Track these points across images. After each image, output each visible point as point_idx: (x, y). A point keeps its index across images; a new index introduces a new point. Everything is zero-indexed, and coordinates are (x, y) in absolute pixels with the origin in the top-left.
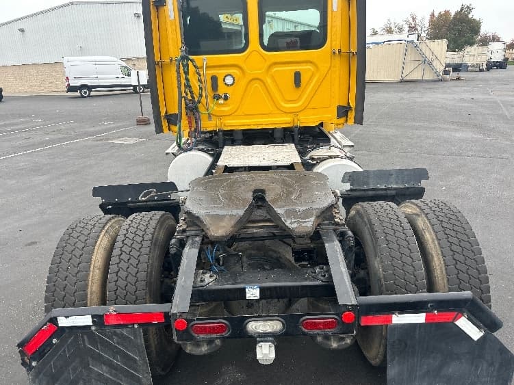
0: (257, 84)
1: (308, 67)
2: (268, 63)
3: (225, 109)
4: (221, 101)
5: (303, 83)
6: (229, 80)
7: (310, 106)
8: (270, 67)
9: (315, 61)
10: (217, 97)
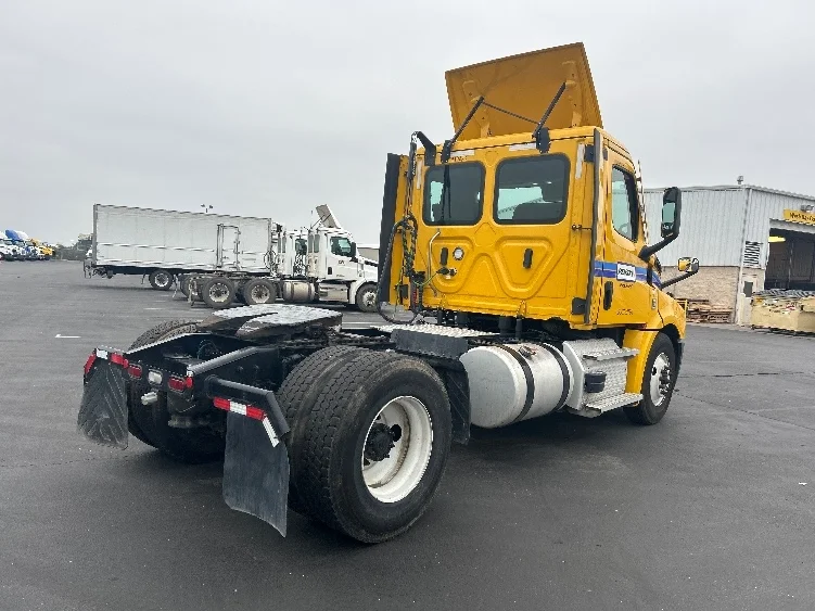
0: (485, 261)
1: (542, 244)
2: (498, 237)
3: (452, 285)
4: (448, 277)
5: (534, 265)
6: (458, 254)
7: (539, 294)
8: (499, 242)
9: (549, 237)
10: (444, 272)
